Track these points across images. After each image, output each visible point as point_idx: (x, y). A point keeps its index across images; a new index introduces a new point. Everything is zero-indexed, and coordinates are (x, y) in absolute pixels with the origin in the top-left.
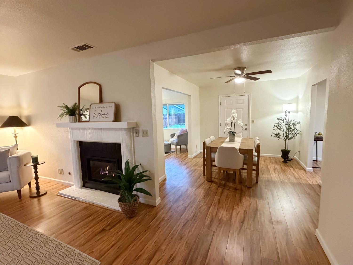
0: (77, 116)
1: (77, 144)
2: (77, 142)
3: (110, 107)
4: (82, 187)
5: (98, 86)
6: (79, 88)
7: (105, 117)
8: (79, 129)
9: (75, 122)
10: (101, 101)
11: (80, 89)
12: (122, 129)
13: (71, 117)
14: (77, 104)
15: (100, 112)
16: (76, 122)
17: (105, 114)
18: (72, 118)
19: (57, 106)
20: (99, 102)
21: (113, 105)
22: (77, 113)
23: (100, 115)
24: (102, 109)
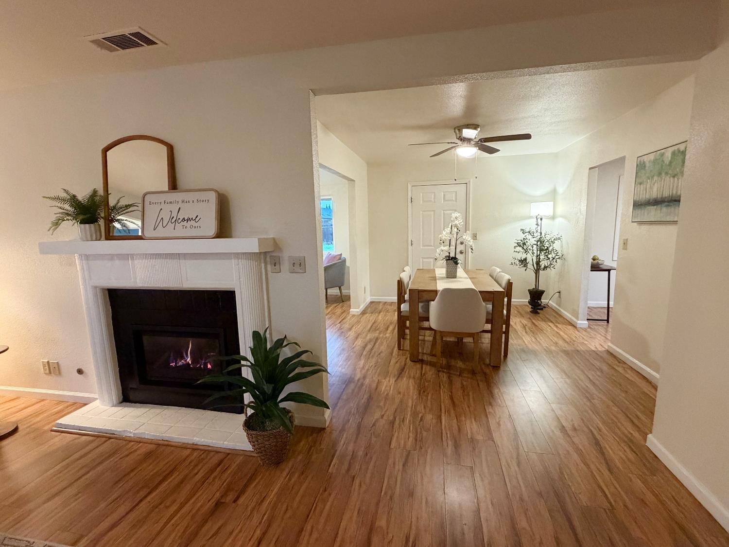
0: (102, 222)
1: (104, 295)
2: (103, 290)
3: (203, 201)
4: (121, 403)
5: (164, 149)
6: (105, 151)
7: (192, 226)
8: (112, 257)
9: (98, 238)
10: (174, 185)
11: (108, 153)
12: (238, 256)
13: (87, 225)
14: (101, 192)
15: (174, 214)
16: (99, 240)
17: (189, 220)
18: (90, 228)
19: (44, 197)
20: (169, 189)
21: (213, 197)
22: (103, 215)
23: (174, 220)
24: (180, 205)
